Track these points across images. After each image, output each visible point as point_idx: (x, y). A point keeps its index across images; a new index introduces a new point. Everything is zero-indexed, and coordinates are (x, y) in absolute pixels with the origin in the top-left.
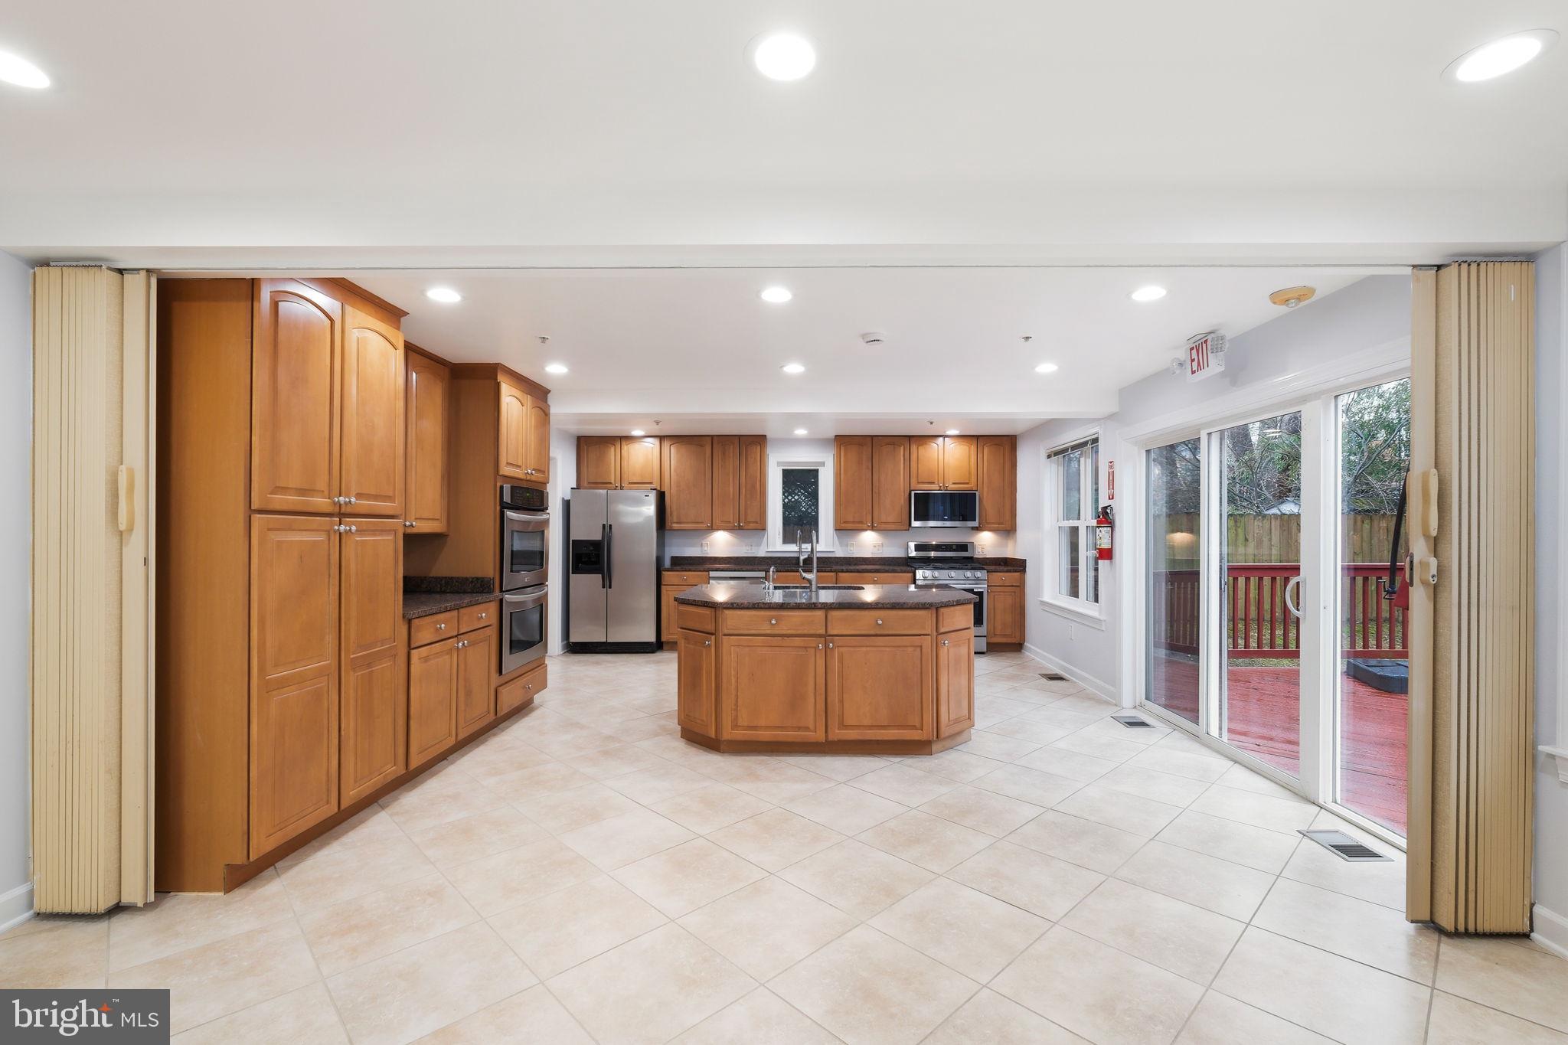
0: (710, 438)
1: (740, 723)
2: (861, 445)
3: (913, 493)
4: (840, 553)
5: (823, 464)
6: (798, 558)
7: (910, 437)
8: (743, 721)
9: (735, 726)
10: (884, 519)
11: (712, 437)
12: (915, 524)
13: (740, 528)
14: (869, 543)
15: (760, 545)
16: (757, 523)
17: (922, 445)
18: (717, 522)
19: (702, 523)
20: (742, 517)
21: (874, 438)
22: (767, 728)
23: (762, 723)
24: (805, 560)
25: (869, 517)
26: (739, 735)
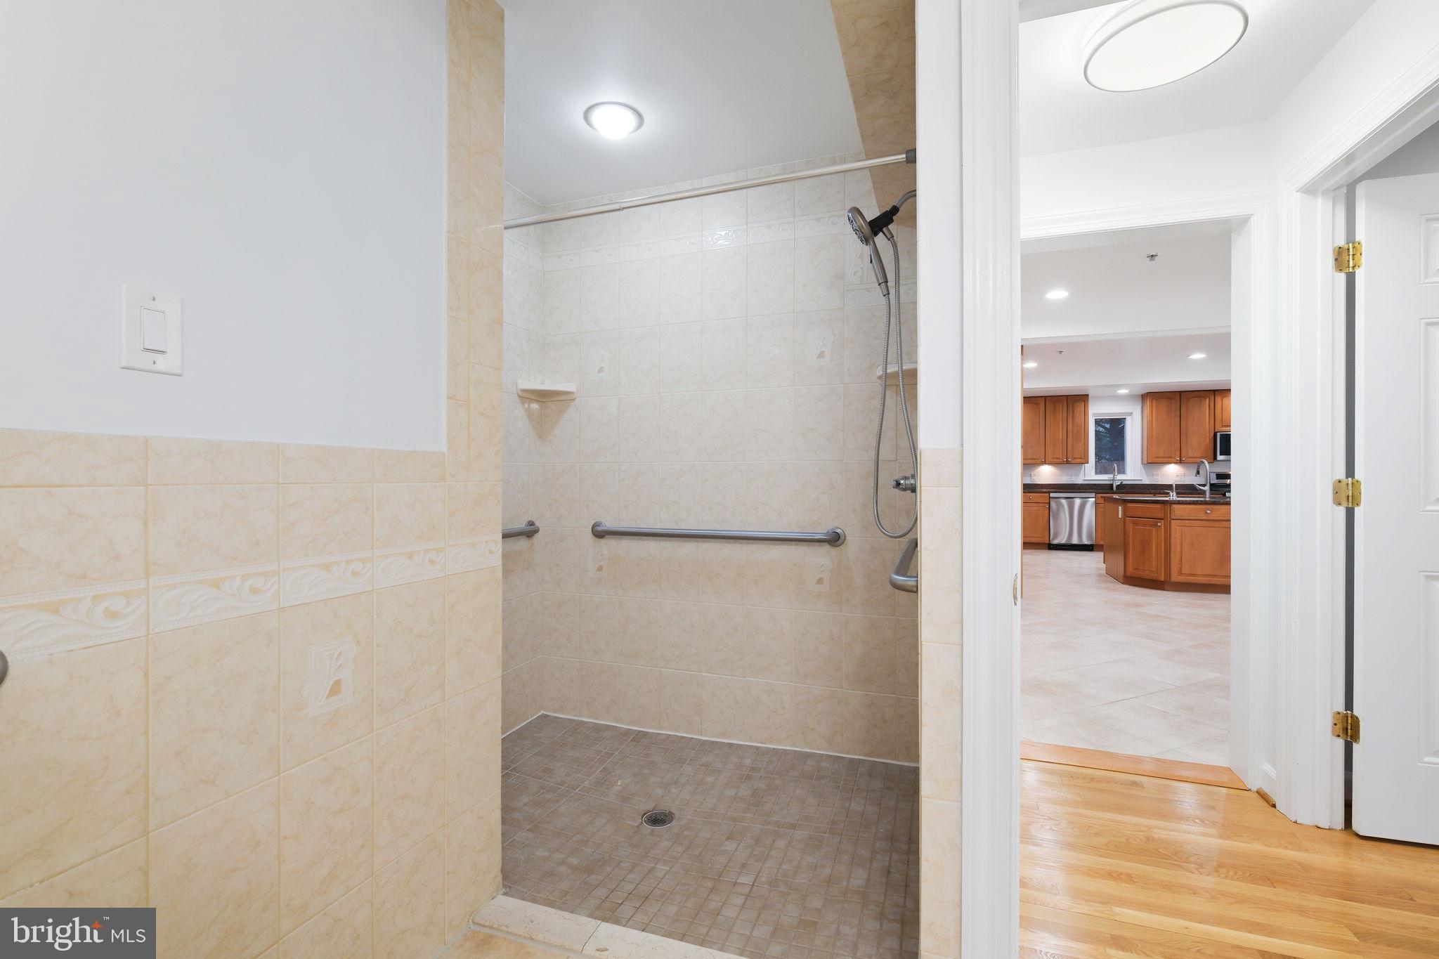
0: (1043, 398)
1: (1183, 571)
2: (1171, 399)
3: (1218, 434)
4: (1146, 481)
5: (1131, 414)
6: (1112, 485)
7: (1214, 391)
8: (1186, 569)
9: (1180, 573)
10: (1190, 454)
11: (1045, 397)
12: (1220, 457)
13: (1068, 462)
14: (1172, 473)
15: (1078, 476)
16: (1081, 458)
17: (1225, 397)
18: (1049, 458)
19: (1037, 459)
20: (1069, 455)
21: (1182, 393)
22: (1203, 575)
23: (1200, 572)
24: (1117, 486)
25: (1178, 453)
26: (1182, 579)
